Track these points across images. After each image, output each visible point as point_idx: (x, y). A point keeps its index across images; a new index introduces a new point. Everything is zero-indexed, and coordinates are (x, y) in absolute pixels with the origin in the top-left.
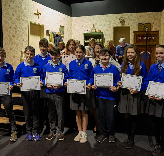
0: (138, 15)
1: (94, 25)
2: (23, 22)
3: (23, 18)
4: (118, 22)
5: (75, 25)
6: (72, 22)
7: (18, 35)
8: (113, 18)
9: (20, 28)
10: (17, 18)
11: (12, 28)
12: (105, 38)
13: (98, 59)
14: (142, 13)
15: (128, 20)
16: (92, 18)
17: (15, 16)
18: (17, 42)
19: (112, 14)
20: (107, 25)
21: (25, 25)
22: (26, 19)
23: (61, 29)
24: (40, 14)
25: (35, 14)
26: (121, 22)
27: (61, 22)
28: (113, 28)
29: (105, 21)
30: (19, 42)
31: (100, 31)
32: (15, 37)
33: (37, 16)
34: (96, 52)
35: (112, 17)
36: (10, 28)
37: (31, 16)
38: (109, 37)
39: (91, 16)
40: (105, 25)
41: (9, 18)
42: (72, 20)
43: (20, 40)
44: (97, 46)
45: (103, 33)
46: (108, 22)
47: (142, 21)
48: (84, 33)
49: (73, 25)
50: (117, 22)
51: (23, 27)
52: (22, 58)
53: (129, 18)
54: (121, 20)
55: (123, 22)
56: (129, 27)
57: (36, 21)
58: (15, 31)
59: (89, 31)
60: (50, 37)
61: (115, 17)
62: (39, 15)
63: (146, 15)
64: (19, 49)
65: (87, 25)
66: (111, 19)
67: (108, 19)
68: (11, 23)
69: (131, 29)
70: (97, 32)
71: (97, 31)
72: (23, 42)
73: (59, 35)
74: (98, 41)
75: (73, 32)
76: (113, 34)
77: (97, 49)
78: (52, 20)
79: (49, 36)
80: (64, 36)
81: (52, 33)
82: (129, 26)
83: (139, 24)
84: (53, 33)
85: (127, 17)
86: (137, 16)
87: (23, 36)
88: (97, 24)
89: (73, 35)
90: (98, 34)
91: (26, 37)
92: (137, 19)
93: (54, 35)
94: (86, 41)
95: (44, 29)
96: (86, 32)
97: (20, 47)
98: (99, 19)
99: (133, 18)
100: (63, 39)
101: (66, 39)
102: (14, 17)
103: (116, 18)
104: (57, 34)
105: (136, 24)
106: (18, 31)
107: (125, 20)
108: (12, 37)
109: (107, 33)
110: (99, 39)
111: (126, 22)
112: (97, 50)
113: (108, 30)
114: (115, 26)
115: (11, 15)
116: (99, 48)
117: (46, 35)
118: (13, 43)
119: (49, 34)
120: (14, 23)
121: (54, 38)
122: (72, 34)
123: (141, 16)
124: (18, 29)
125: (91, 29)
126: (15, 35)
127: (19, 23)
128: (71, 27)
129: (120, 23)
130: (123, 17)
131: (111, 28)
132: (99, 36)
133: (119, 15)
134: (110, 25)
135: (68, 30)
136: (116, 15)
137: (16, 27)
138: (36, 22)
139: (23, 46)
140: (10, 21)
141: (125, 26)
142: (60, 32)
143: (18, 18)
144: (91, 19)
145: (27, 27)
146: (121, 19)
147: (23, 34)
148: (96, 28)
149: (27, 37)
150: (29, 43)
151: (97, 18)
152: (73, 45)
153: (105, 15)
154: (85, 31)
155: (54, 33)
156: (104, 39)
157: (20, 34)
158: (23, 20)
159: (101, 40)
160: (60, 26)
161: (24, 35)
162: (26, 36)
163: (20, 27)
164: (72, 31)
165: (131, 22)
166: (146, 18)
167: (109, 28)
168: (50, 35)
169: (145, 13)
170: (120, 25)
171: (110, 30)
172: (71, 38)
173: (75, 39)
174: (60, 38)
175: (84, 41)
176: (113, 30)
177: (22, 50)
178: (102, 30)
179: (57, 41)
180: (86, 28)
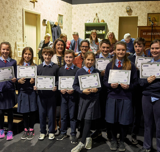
0: (148, 4)
1: (97, 14)
2: (18, 11)
3: (18, 6)
4: (125, 12)
5: (75, 13)
6: (72, 10)
7: (12, 25)
8: (119, 7)
9: (14, 18)
10: (10, 7)
11: (6, 18)
12: (109, 29)
14: (152, 1)
15: (136, 9)
16: (95, 7)
17: (9, 4)
18: (11, 33)
19: (117, 3)
20: (111, 15)
21: (20, 14)
22: (21, 8)
23: (59, 18)
24: (37, 1)
25: (31, 1)
26: (127, 11)
27: (60, 10)
28: (118, 18)
29: (109, 10)
30: (13, 33)
31: (104, 21)
32: (9, 27)
33: (33, 4)
35: (117, 6)
36: (3, 17)
37: (26, 4)
38: (113, 28)
39: (94, 4)
40: (109, 15)
41: (2, 7)
42: (72, 8)
43: (14, 31)
45: (106, 23)
46: (113, 10)
47: (152, 11)
48: (85, 23)
49: (73, 14)
50: (123, 12)
51: (17, 17)
52: (16, 51)
53: (137, 7)
54: (128, 10)
55: (129, 11)
56: (137, 18)
57: (32, 9)
58: (9, 21)
59: (91, 22)
61: (121, 6)
62: (35, 3)
63: (157, 4)
64: (12, 40)
65: (89, 14)
66: (116, 8)
67: (112, 8)
68: (5, 12)
69: (138, 20)
71: (100, 21)
73: (57, 25)
74: (101, 33)
75: (73, 21)
76: (118, 25)
78: (49, 8)
79: (46, 26)
80: (62, 27)
81: (49, 23)
82: (136, 16)
83: (148, 14)
85: (134, 5)
86: (146, 5)
87: (18, 26)
88: (100, 13)
89: (72, 25)
90: (102, 24)
92: (145, 9)
93: (51, 25)
94: (87, 33)
95: (40, 19)
96: (88, 22)
97: (14, 39)
98: (103, 8)
99: (142, 7)
100: (61, 29)
101: (65, 30)
102: (8, 6)
103: (123, 6)
104: (54, 24)
105: (144, 14)
106: (11, 21)
107: (132, 10)
108: (5, 28)
109: (111, 24)
110: (103, 31)
111: (133, 11)
113: (112, 21)
114: (121, 16)
115: (5, 3)
118: (6, 34)
119: (46, 24)
120: (8, 12)
121: (51, 28)
122: (72, 23)
123: (151, 5)
124: (12, 18)
125: (93, 19)
126: (8, 25)
127: (13, 12)
128: (71, 16)
129: (127, 13)
130: (131, 5)
131: (116, 18)
132: (103, 27)
133: (126, 4)
134: (115, 15)
135: (68, 19)
136: (122, 3)
137: (10, 17)
138: (32, 11)
139: (17, 37)
140: (3, 10)
141: (132, 16)
142: (58, 22)
143: (12, 7)
144: (93, 8)
145: (22, 16)
146: (128, 7)
147: (17, 25)
148: (99, 18)
149: (22, 28)
150: (23, 34)
151: (100, 7)
153: (110, 4)
154: (86, 21)
155: (52, 24)
157: (14, 25)
158: (17, 9)
160: (58, 15)
161: (19, 26)
162: (21, 26)
163: (14, 16)
164: (71, 20)
165: (139, 12)
166: (157, 8)
167: (114, 17)
168: (46, 25)
169: (156, 1)
170: (126, 15)
171: (115, 20)
172: (71, 28)
173: (75, 29)
174: (58, 29)
175: (85, 33)
176: (118, 21)
177: (16, 42)
178: (106, 20)
179: (54, 32)
180: (88, 18)
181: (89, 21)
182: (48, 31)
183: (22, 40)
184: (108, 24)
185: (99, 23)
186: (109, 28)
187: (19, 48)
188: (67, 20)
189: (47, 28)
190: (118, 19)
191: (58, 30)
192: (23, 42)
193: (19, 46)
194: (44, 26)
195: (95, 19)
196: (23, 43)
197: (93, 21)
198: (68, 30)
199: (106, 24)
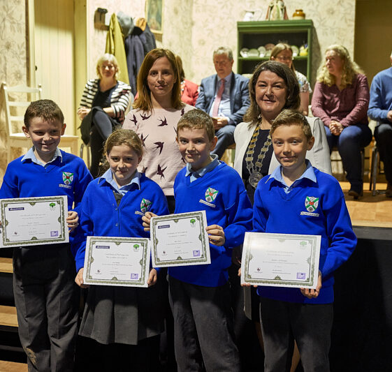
12: (320, 42)
13: (265, 126)
23: (151, 5)
31: (304, 15)
34: (262, 99)
38: (336, 39)
44: (267, 73)
45: (311, 22)
48: (239, 23)
59: (260, 17)
60: (109, 35)
70: (290, 17)
71: (290, 13)
72: (9, 55)
73: (143, 28)
74: (295, 55)
75: (196, 16)
76: (353, 28)
77: (265, 85)
79: (105, 33)
80: (162, 35)
81: (116, 20)
84: (121, 22)
87: (8, 30)
89: (194, 29)
90: (295, 25)
91: (17, 33)
93: (124, 30)
94: (245, 55)
95: (85, 6)
96: (247, 18)
100: (157, 43)
101: (170, 45)
104: (135, 24)
109: (329, 22)
110: (299, 47)
112: (267, 90)
113: (331, 12)
116: (274, 85)
117: (96, 27)
119: (107, 23)
121: (125, 39)
122: (192, 24)
125: (266, 7)
131: (345, 4)
132: (301, 33)
135: (179, 9)
139: (5, 69)
142: (146, 19)
147: (8, 24)
148: (285, 5)
150: (28, 59)
152: (165, 72)
154: (242, 15)
155: (127, 23)
156: (319, 48)
159: (304, 52)
161: (12, 28)
162: (20, 30)
164: (191, 13)
167: (337, 1)
168: (108, 28)
171: (342, 9)
172: (190, 40)
173: (203, 44)
174: (147, 41)
175: (240, 55)
176: (353, 12)
177: (3, 85)
178: (310, 10)
179: (135, 53)
180: (248, 5)
181: (251, 15)
182: (113, 48)
183: (25, 77)
184: (316, 25)
185: (286, 21)
186: (322, 38)
187: (12, 108)
188: (176, 12)
189: (111, 37)
190: (354, 8)
191: (147, 45)
192: (29, 85)
193: (12, 99)
194: (100, 32)
195: (272, 8)
196: (28, 90)
197: (264, 15)
198: (181, 47)
199: (310, 25)
